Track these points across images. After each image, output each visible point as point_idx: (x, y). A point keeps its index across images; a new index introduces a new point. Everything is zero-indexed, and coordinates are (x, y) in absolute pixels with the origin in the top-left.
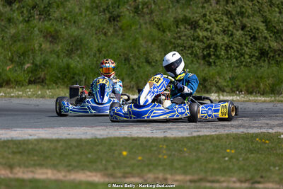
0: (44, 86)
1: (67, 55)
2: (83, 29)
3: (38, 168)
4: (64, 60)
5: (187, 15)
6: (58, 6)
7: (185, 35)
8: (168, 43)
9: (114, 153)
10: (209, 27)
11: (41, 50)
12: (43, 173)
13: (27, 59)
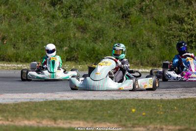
0: (76, 62)
1: (93, 41)
2: (105, 23)
3: (73, 120)
4: (91, 44)
5: (177, 13)
6: (87, 7)
7: (175, 28)
8: (163, 33)
9: (126, 110)
10: (191, 22)
11: (75, 37)
12: (77, 124)
13: (65, 44)
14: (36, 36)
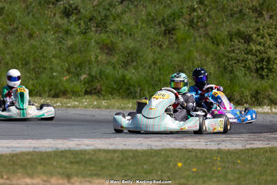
0: (99, 97)
1: (123, 67)
2: (139, 41)
3: (95, 178)
4: (120, 71)
5: (242, 29)
6: (115, 19)
7: (238, 49)
8: (222, 57)
9: (169, 164)
10: (262, 40)
11: (97, 61)
13: (84, 70)
14: (43, 59)
